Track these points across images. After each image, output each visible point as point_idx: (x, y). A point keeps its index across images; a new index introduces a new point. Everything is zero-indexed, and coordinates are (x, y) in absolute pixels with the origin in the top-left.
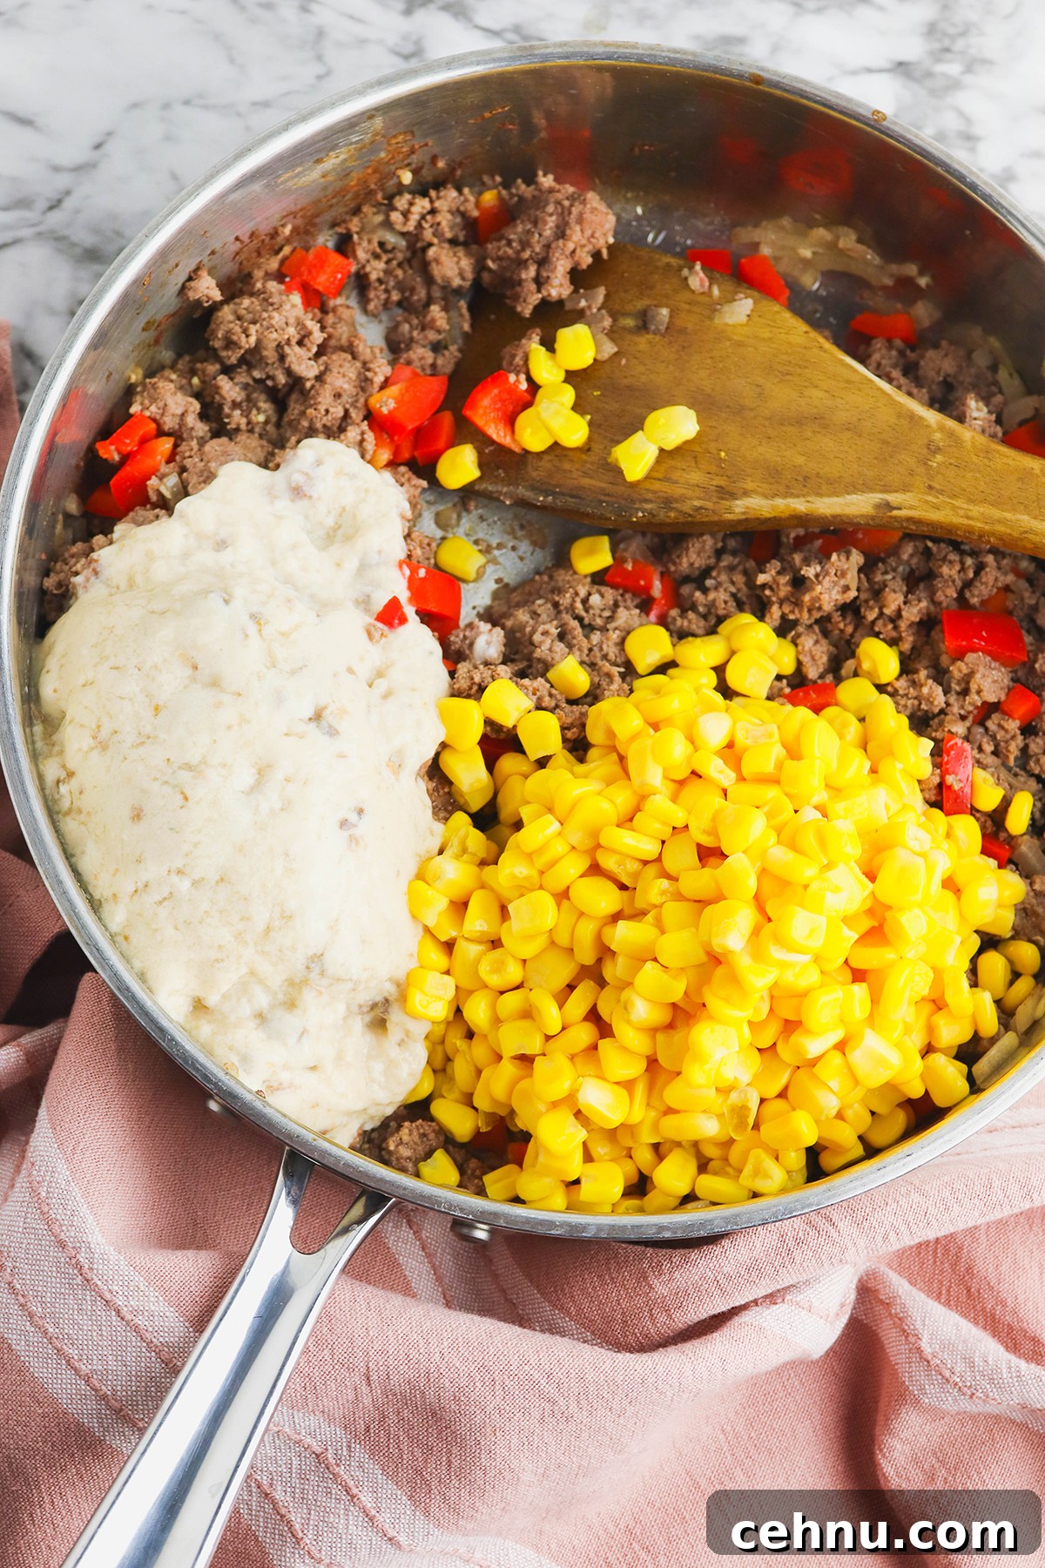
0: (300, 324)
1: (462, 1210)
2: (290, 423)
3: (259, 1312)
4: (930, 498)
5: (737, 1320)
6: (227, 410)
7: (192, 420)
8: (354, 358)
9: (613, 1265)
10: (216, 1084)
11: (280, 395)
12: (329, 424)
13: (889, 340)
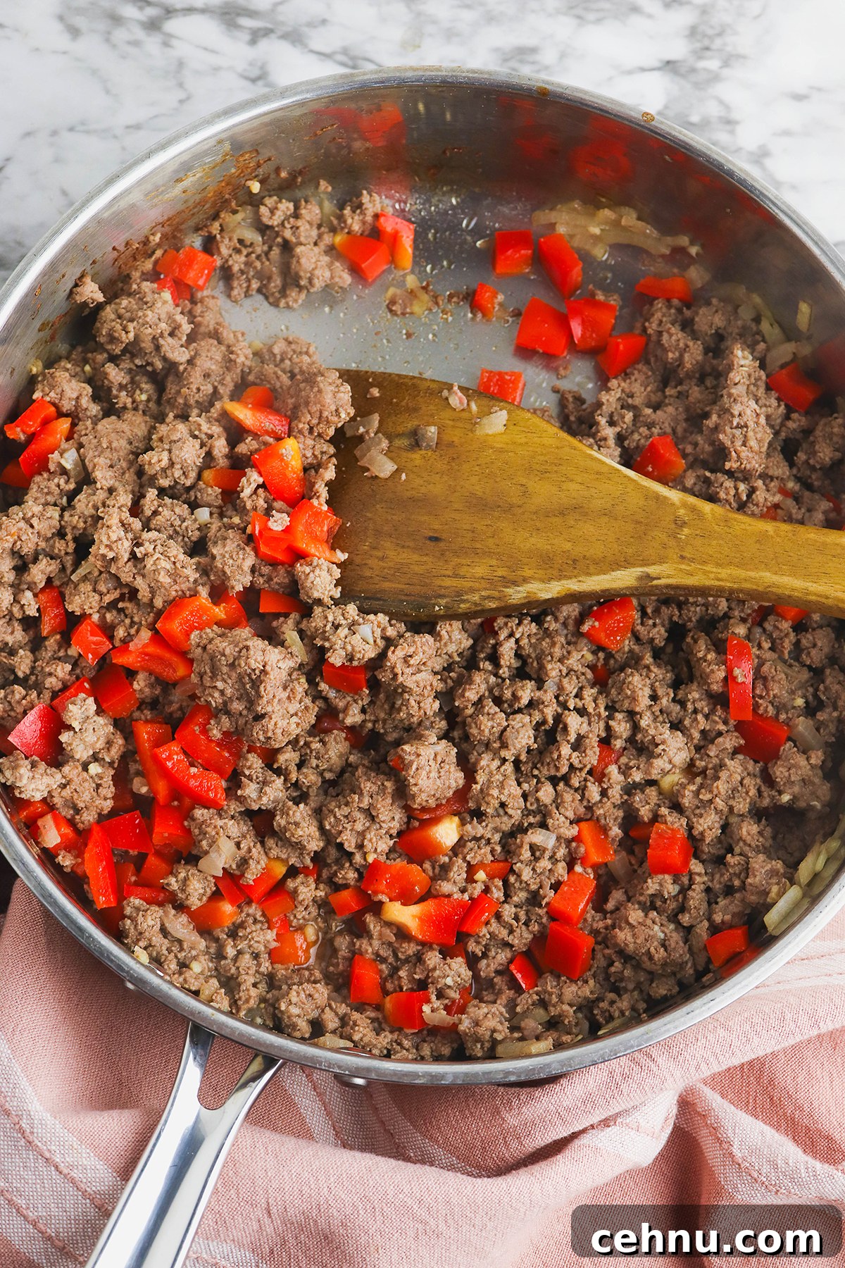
0: (170, 317)
1: (339, 1067)
2: (168, 401)
3: (174, 1161)
4: (683, 567)
5: (577, 1142)
6: (115, 392)
7: (85, 402)
8: (220, 343)
9: (471, 1102)
10: (128, 972)
11: (159, 377)
12: (201, 400)
13: (668, 300)
